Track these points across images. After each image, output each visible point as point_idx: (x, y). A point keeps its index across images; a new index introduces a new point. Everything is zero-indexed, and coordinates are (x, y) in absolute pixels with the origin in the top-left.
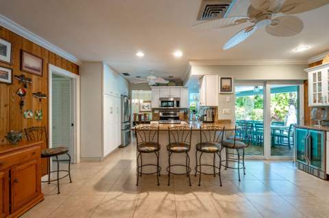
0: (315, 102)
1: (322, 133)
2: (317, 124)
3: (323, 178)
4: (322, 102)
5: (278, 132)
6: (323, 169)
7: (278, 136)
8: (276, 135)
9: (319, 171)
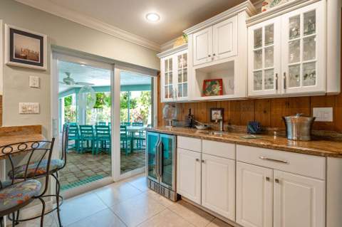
0: (166, 97)
1: (172, 137)
2: (168, 125)
3: (174, 200)
4: (173, 97)
5: (137, 134)
6: (173, 188)
7: (138, 139)
8: (135, 139)
9: (170, 189)
